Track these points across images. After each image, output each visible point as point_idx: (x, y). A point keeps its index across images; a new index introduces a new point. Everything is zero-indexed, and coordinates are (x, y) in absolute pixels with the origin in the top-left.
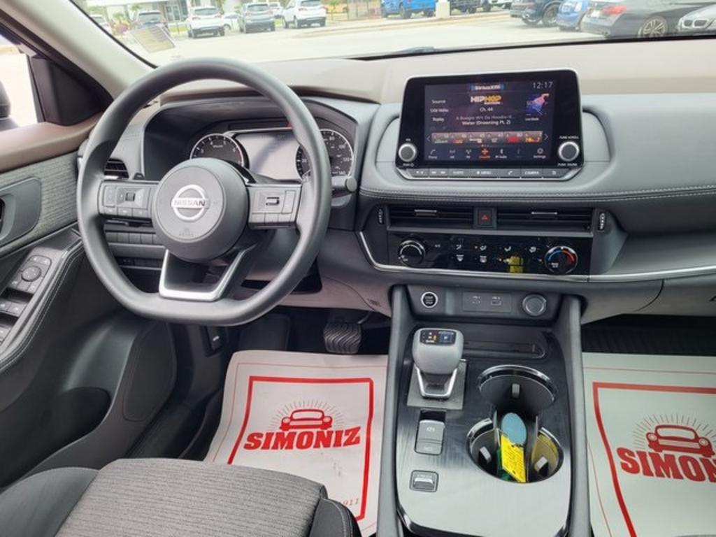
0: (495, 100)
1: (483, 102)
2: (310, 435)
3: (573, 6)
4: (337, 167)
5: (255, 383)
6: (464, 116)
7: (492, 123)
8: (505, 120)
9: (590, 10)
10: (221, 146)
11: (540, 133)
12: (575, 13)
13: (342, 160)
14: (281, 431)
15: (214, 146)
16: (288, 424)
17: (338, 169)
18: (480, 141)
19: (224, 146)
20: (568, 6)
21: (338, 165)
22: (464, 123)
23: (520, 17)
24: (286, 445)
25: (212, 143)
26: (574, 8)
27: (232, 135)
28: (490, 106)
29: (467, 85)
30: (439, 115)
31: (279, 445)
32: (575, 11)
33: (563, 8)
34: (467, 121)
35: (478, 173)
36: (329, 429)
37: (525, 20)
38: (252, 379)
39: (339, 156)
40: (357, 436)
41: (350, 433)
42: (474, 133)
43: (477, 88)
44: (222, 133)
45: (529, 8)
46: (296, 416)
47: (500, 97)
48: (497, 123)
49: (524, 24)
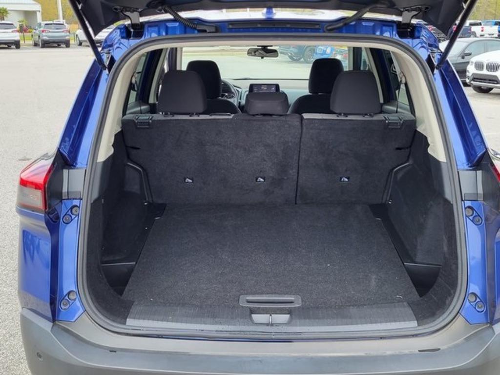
3: (325, 49)
9: (335, 54)
12: (327, 54)
20: (321, 49)
23: (286, 54)
26: (326, 51)
32: (326, 53)
33: (318, 50)
37: (291, 57)
45: (293, 47)
49: (290, 60)
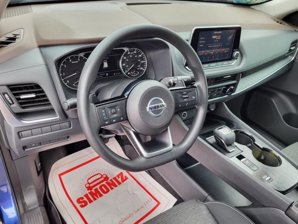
0: (219, 38)
1: (216, 38)
2: (104, 185)
4: (139, 66)
5: (62, 177)
6: (210, 44)
7: (217, 46)
8: (220, 45)
10: (77, 62)
11: (229, 49)
13: (141, 62)
14: (89, 191)
15: (72, 62)
16: (89, 186)
17: (139, 67)
18: (212, 53)
19: (79, 61)
21: (139, 65)
22: (209, 46)
24: (98, 196)
25: (70, 61)
27: (84, 54)
28: (217, 39)
29: (212, 32)
30: (202, 44)
31: (96, 197)
34: (210, 46)
35: (211, 65)
36: (109, 179)
38: (60, 175)
39: (139, 60)
40: (124, 176)
41: (120, 176)
42: (211, 50)
43: (215, 33)
44: (78, 54)
46: (90, 181)
47: (220, 36)
48: (218, 46)
